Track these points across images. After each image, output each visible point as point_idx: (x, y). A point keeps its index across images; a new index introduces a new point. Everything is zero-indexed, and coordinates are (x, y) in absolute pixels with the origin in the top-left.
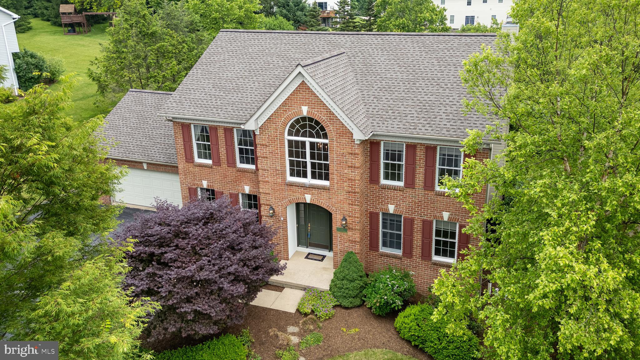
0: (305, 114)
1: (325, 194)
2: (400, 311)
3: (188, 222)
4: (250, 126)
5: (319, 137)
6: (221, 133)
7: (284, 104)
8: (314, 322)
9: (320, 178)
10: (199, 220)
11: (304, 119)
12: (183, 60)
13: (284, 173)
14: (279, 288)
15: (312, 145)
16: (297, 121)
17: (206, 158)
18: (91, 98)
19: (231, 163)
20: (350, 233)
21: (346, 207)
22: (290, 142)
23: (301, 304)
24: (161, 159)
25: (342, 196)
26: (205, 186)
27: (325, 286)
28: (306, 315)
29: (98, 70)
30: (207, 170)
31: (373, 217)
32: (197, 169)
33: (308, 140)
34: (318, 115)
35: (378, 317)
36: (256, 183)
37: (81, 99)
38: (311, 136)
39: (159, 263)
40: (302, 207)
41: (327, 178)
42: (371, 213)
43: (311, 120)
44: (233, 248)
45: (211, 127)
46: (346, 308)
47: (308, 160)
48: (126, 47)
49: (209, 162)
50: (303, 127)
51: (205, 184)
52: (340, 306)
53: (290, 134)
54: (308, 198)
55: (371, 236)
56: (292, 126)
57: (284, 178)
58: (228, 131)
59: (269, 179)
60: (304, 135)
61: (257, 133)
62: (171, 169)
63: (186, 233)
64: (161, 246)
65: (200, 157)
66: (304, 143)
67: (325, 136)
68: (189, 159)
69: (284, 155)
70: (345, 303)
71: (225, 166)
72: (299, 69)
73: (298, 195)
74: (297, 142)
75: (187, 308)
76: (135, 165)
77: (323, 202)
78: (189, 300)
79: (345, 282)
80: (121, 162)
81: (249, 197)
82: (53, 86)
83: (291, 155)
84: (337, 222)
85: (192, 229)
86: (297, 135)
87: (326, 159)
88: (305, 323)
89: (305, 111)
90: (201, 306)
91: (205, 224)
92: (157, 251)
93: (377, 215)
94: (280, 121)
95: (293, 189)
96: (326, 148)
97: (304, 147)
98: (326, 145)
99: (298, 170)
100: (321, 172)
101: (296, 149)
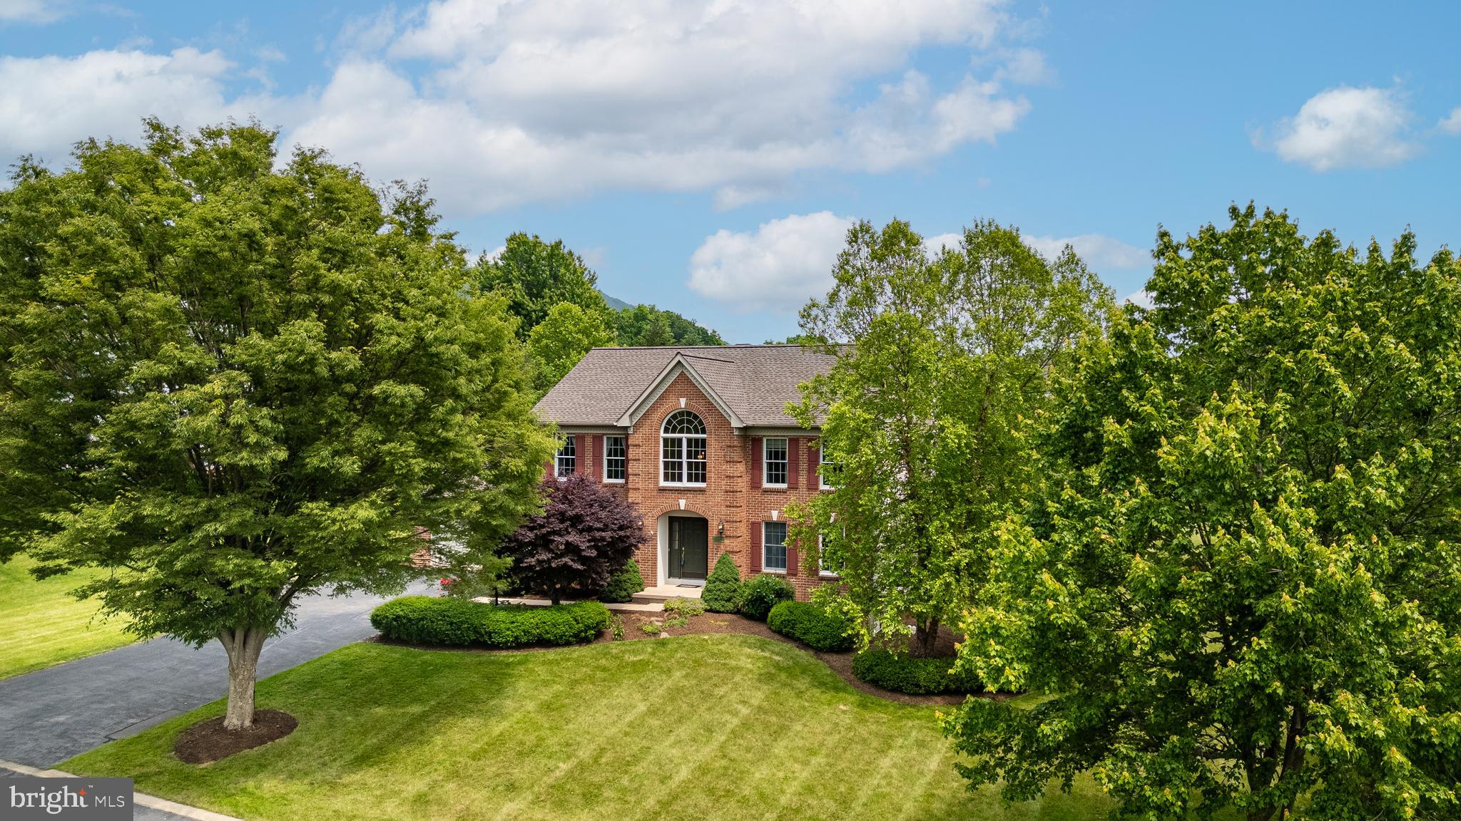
0: (683, 407)
1: (701, 499)
4: (624, 422)
5: (697, 432)
6: (589, 442)
7: (662, 397)
8: (680, 615)
9: (697, 480)
11: (681, 414)
13: (657, 477)
14: (646, 601)
15: (689, 441)
16: (674, 417)
17: (568, 474)
19: (598, 478)
20: (727, 542)
21: (723, 510)
22: (666, 440)
23: (667, 604)
25: (719, 498)
27: (696, 598)
28: (673, 610)
31: (754, 528)
33: (684, 436)
34: (698, 408)
35: (751, 618)
38: (689, 431)
41: (704, 480)
42: (753, 523)
43: (689, 414)
45: (578, 438)
46: (718, 612)
47: (684, 459)
50: (681, 422)
52: (711, 610)
53: (666, 431)
54: (681, 505)
55: (752, 553)
56: (669, 422)
57: (657, 482)
58: (598, 438)
59: (640, 486)
60: (681, 431)
61: (631, 430)
65: (561, 474)
66: (680, 440)
67: (704, 431)
69: (658, 457)
70: (716, 606)
72: (678, 359)
73: (671, 502)
74: (673, 440)
77: (698, 508)
78: (559, 533)
79: (717, 583)
83: (665, 456)
84: (713, 533)
86: (674, 431)
87: (704, 457)
88: (670, 615)
89: (682, 404)
90: (573, 538)
93: (759, 524)
94: (656, 417)
95: (667, 494)
96: (704, 445)
97: (680, 445)
98: (704, 441)
99: (673, 472)
100: (698, 472)
101: (672, 447)
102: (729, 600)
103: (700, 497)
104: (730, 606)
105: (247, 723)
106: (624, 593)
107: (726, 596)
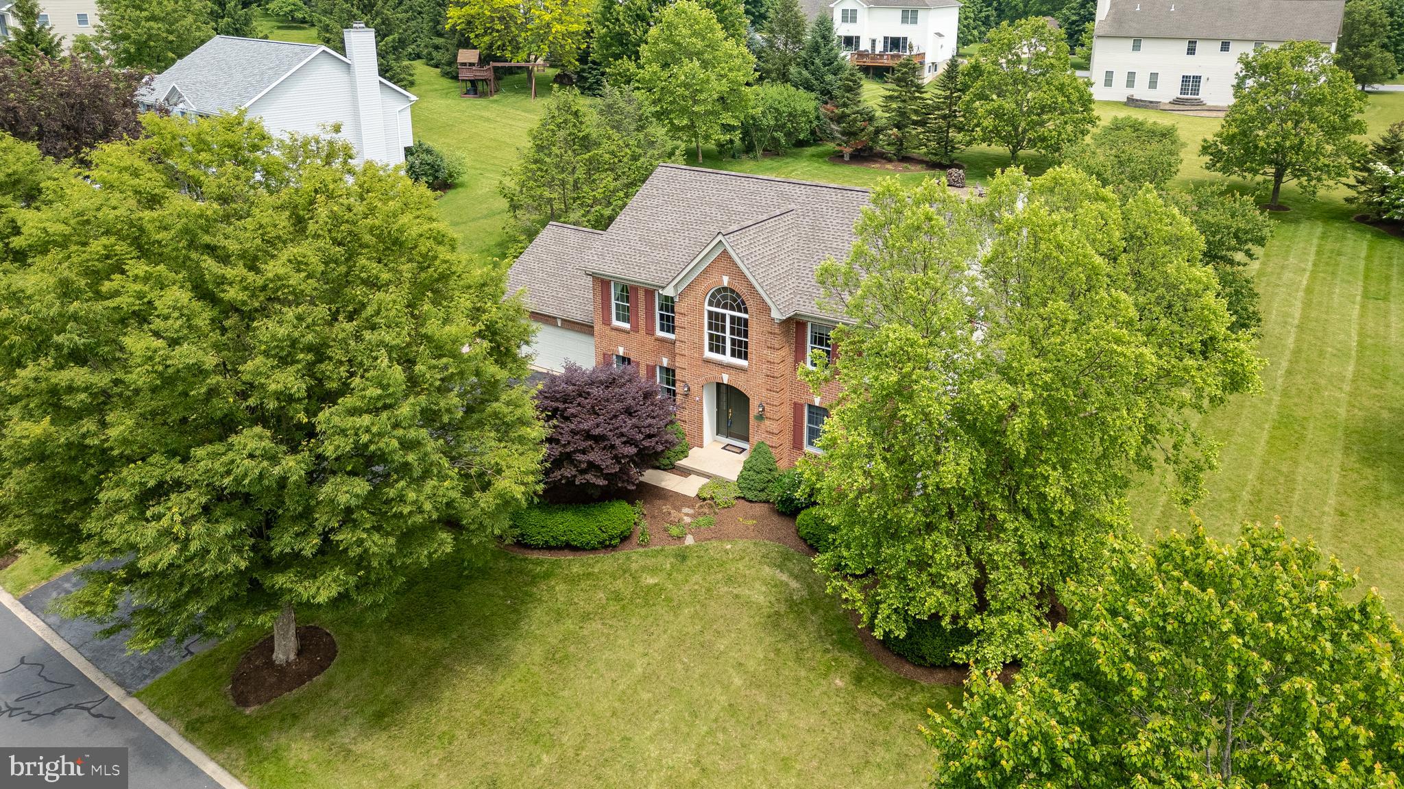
0: (726, 284)
1: (742, 376)
2: (803, 509)
3: (592, 383)
4: (669, 292)
5: (740, 311)
6: (641, 294)
7: (705, 271)
8: (711, 507)
9: (740, 357)
10: (601, 383)
11: (725, 289)
12: (624, 173)
13: (701, 348)
14: (686, 472)
15: (732, 318)
16: (719, 291)
17: (624, 321)
18: (498, 217)
19: (650, 331)
20: (767, 422)
21: (764, 393)
22: (710, 313)
23: (701, 489)
24: (578, 316)
25: (761, 380)
26: (621, 354)
27: (734, 477)
28: (704, 499)
29: (511, 184)
30: (624, 335)
31: (797, 408)
32: (614, 333)
33: (728, 313)
34: (740, 288)
35: (781, 514)
36: (673, 356)
37: (486, 217)
38: (732, 309)
39: (562, 416)
40: (723, 389)
41: (746, 358)
42: (795, 404)
43: (733, 291)
44: (629, 412)
45: (632, 287)
46: (751, 501)
47: (728, 335)
48: (549, 155)
49: (627, 326)
50: (724, 298)
51: (621, 351)
52: (743, 498)
53: (710, 304)
54: (726, 379)
55: (794, 431)
56: (713, 296)
57: (702, 353)
58: (650, 293)
59: (686, 352)
60: (725, 307)
61: (676, 300)
62: (586, 328)
63: (588, 393)
64: (565, 402)
65: (618, 319)
66: (724, 316)
67: (746, 311)
68: (607, 321)
69: (702, 326)
70: (750, 495)
71: (642, 332)
72: (720, 237)
73: (715, 374)
74: (717, 314)
75: (580, 457)
76: (548, 320)
77: (740, 383)
79: (751, 473)
80: (536, 316)
81: (668, 370)
82: (451, 194)
83: (710, 328)
84: (754, 410)
85: (594, 391)
86: (718, 306)
87: (746, 336)
88: (701, 507)
89: (726, 281)
91: (607, 387)
92: (561, 406)
93: (802, 405)
94: (701, 289)
95: (711, 366)
96: (746, 325)
97: (724, 320)
98: (746, 321)
99: (717, 345)
100: (741, 350)
101: (716, 321)
102: (762, 490)
103: (742, 375)
104: (763, 496)
105: (292, 657)
106: (667, 462)
107: (760, 486)
